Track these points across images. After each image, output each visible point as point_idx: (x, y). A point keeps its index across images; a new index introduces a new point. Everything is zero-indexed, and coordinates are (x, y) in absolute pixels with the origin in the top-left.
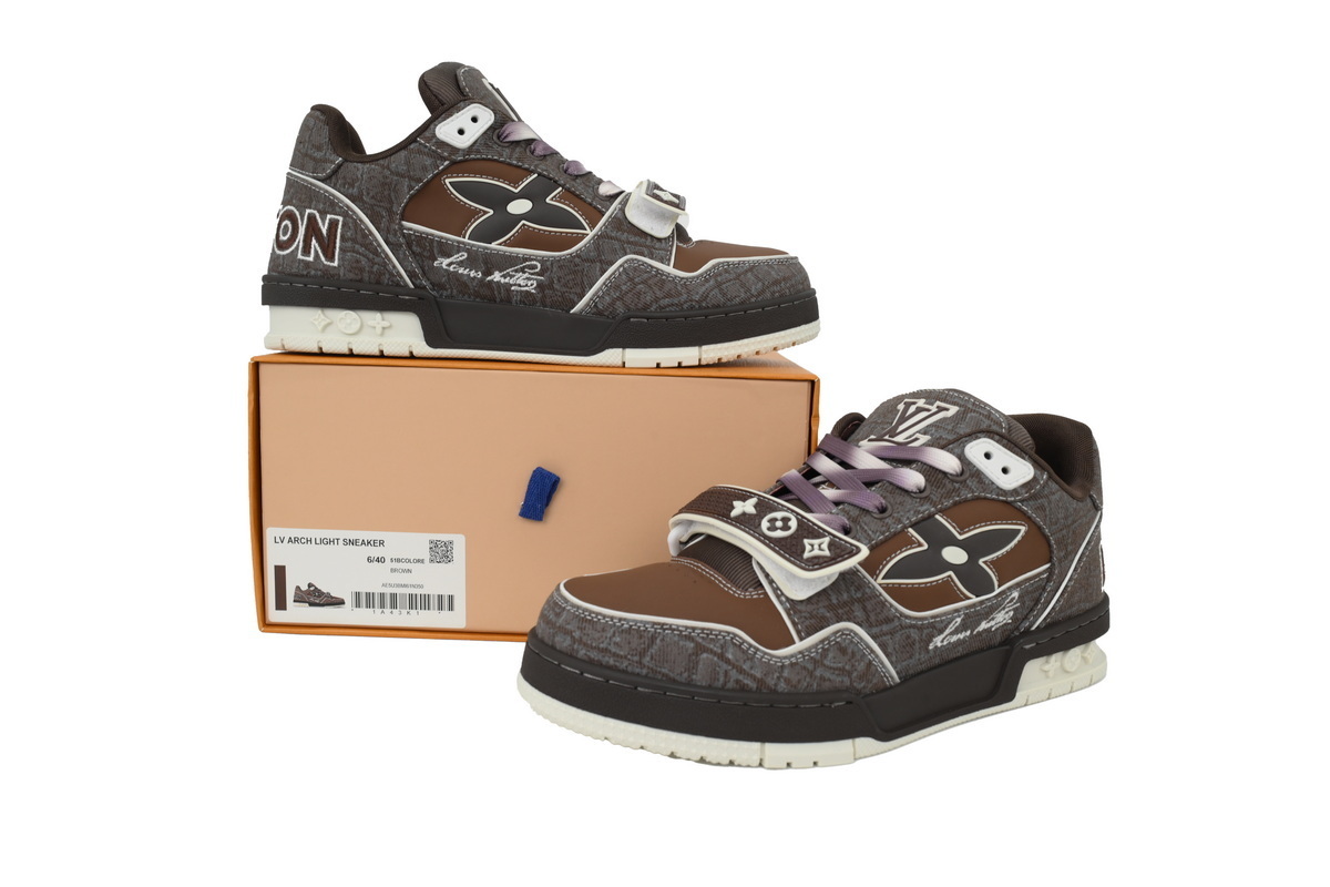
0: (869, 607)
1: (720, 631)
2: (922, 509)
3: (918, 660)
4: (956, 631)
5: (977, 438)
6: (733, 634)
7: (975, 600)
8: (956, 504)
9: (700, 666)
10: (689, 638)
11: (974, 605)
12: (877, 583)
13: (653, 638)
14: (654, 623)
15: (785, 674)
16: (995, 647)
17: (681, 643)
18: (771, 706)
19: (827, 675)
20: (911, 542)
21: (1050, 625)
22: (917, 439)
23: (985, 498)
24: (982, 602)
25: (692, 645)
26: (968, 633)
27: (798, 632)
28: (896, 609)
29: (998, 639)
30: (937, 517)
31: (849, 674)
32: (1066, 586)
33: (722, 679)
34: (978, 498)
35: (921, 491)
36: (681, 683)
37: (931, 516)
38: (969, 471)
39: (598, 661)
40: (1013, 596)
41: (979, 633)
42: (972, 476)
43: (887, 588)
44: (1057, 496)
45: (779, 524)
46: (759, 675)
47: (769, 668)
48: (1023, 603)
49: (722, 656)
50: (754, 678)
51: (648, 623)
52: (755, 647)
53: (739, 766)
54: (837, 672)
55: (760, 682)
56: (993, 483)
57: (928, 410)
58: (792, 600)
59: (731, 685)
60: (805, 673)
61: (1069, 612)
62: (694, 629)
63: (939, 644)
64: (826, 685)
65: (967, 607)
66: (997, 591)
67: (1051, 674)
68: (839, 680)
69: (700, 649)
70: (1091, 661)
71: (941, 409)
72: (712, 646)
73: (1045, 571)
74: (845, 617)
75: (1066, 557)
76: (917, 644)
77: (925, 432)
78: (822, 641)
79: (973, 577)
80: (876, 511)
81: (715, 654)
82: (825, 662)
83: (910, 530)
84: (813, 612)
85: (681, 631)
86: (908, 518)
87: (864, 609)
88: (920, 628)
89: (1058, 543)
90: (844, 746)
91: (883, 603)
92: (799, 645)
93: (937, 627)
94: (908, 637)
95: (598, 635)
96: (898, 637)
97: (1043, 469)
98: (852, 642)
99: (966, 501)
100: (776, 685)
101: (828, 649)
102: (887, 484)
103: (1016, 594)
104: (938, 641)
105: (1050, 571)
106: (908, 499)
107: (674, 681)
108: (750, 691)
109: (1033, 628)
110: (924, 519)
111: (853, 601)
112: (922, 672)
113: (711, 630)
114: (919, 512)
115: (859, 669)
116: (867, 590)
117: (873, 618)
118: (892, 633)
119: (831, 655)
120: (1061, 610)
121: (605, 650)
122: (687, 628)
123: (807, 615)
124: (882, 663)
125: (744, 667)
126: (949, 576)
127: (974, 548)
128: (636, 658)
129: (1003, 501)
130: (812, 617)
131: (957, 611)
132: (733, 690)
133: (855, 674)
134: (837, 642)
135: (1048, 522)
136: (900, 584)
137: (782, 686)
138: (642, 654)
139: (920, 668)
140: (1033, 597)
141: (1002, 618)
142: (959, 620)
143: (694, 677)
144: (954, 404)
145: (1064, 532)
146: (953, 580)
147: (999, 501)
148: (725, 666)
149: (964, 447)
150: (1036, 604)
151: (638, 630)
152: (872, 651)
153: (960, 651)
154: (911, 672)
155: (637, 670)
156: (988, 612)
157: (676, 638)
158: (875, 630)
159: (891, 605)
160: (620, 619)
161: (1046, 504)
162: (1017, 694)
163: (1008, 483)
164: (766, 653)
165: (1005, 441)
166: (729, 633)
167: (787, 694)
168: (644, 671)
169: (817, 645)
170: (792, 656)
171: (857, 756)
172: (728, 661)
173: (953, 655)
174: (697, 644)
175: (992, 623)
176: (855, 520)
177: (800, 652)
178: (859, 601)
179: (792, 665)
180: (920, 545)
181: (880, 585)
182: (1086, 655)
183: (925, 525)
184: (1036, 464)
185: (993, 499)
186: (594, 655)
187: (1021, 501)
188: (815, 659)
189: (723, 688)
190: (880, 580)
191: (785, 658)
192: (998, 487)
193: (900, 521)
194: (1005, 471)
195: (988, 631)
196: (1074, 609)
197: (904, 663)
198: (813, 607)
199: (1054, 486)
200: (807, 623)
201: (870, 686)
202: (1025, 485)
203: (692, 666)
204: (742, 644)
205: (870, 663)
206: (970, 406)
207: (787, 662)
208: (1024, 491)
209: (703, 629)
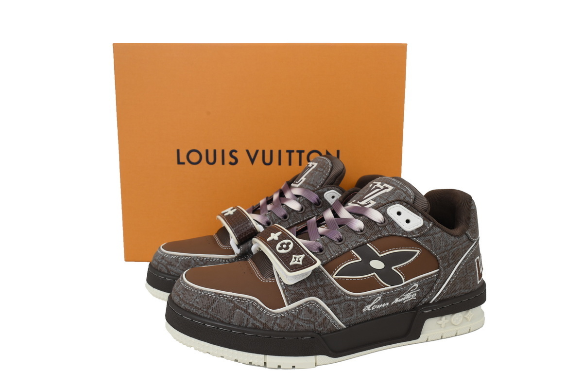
0: (327, 290)
1: (247, 299)
2: (360, 240)
3: (355, 317)
4: (379, 303)
5: (394, 204)
6: (253, 300)
7: (390, 287)
8: (378, 238)
9: (235, 316)
10: (231, 301)
11: (389, 290)
12: (333, 278)
13: (214, 301)
14: (216, 293)
15: (278, 322)
16: (408, 311)
17: (227, 304)
18: (270, 337)
19: (301, 323)
20: (352, 257)
21: (440, 301)
22: (370, 203)
23: (395, 235)
24: (394, 289)
25: (232, 305)
26: (388, 304)
27: (287, 301)
28: (342, 291)
29: (409, 307)
30: (368, 244)
31: (313, 323)
32: (449, 281)
33: (245, 323)
34: (391, 235)
35: (361, 231)
36: (226, 323)
37: (364, 244)
38: (388, 222)
39: (189, 310)
40: (414, 285)
41: (395, 304)
42: (389, 224)
43: (338, 280)
44: (439, 235)
45: (285, 246)
46: (264, 322)
47: (269, 318)
48: (423, 289)
49: (246, 311)
50: (261, 323)
51: (213, 293)
52: (263, 307)
53: (254, 365)
54: (306, 322)
55: (265, 325)
56: (400, 228)
57: (379, 188)
58: (287, 285)
59: (249, 326)
60: (288, 322)
61: (453, 294)
62: (234, 297)
63: (369, 309)
64: (301, 328)
65: (385, 291)
66: (404, 283)
67: (443, 326)
68: (307, 326)
69: (236, 307)
70: (470, 320)
71: (385, 188)
72: (242, 306)
73: (435, 273)
74: (313, 294)
75: (448, 266)
76: (355, 310)
77: (374, 200)
78: (298, 306)
79: (388, 276)
80: (336, 240)
81: (242, 309)
82: (300, 317)
83: (352, 251)
84: (296, 291)
85: (228, 298)
86: (352, 245)
87: (324, 290)
88: (357, 301)
89: (441, 259)
90: (311, 359)
91: (335, 288)
92: (288, 307)
93: (367, 301)
94: (349, 305)
95: (190, 297)
96: (343, 305)
97: (430, 221)
98: (315, 307)
99: (384, 237)
100: (272, 327)
101: (301, 310)
102: (346, 227)
103: (416, 285)
104: (368, 308)
105: (438, 273)
106: (354, 235)
107: (223, 322)
108: (260, 329)
109: (431, 302)
110: (360, 246)
111: (318, 286)
112: (360, 323)
113: (242, 298)
114: (358, 242)
115: (319, 321)
116: (326, 281)
117: (329, 295)
118: (339, 303)
119: (303, 313)
120: (447, 293)
121: (192, 305)
122: (231, 296)
123: (293, 292)
124: (332, 318)
125: (257, 317)
126: (374, 275)
127: (389, 261)
128: (205, 310)
129: (405, 237)
130: (296, 293)
131: (379, 293)
132: (251, 328)
133: (317, 323)
134: (307, 307)
135: (434, 248)
136: (345, 278)
137: (276, 328)
138: (208, 308)
139: (358, 321)
140: (429, 286)
141: (409, 297)
142: (380, 297)
143: (232, 320)
144: (392, 185)
145: (446, 253)
146: (376, 277)
147: (403, 237)
148: (247, 316)
149: (387, 208)
150: (431, 290)
151: (208, 296)
152: (327, 312)
153: (384, 312)
154: (353, 323)
155: (206, 316)
156: (399, 294)
157: (225, 301)
158: (330, 301)
159: (339, 289)
160: (201, 290)
161: (432, 239)
162: (421, 336)
163: (408, 228)
164: (268, 311)
165: (409, 206)
166: (251, 300)
167: (279, 331)
168: (209, 316)
169: (295, 308)
170: (282, 313)
171: (317, 364)
172: (249, 314)
173: (380, 315)
174: (235, 305)
175: (404, 299)
176: (326, 245)
177: (286, 311)
178: (321, 286)
179: (282, 317)
180: (358, 259)
181: (335, 278)
182: (466, 316)
183: (361, 248)
184: (425, 218)
185: (400, 236)
186: (187, 307)
187: (416, 237)
188: (295, 314)
189: (246, 327)
190: (334, 276)
191: (278, 313)
192: (403, 230)
193: (347, 246)
194: (408, 221)
195: (401, 303)
196: (456, 293)
197: (347, 318)
198: (297, 288)
199: (437, 230)
200: (293, 296)
201: (326, 329)
202: (417, 229)
203: (231, 316)
204: (257, 306)
205: (325, 318)
206: (399, 187)
207: (279, 316)
208: (417, 232)
209: (238, 297)
